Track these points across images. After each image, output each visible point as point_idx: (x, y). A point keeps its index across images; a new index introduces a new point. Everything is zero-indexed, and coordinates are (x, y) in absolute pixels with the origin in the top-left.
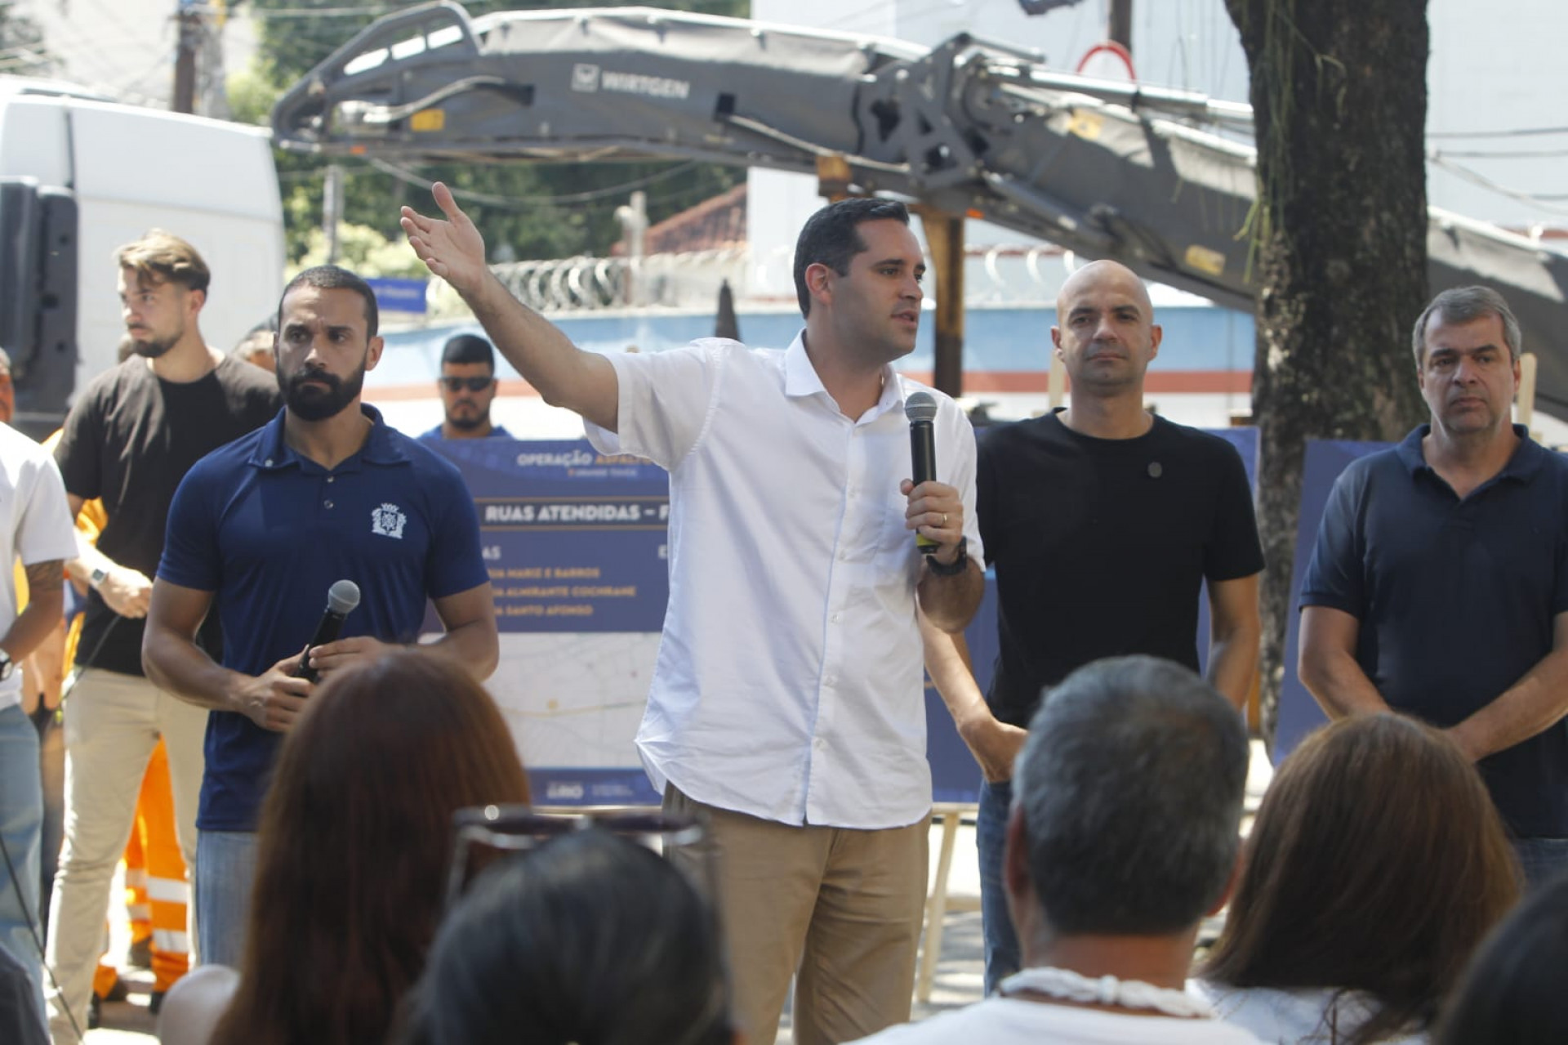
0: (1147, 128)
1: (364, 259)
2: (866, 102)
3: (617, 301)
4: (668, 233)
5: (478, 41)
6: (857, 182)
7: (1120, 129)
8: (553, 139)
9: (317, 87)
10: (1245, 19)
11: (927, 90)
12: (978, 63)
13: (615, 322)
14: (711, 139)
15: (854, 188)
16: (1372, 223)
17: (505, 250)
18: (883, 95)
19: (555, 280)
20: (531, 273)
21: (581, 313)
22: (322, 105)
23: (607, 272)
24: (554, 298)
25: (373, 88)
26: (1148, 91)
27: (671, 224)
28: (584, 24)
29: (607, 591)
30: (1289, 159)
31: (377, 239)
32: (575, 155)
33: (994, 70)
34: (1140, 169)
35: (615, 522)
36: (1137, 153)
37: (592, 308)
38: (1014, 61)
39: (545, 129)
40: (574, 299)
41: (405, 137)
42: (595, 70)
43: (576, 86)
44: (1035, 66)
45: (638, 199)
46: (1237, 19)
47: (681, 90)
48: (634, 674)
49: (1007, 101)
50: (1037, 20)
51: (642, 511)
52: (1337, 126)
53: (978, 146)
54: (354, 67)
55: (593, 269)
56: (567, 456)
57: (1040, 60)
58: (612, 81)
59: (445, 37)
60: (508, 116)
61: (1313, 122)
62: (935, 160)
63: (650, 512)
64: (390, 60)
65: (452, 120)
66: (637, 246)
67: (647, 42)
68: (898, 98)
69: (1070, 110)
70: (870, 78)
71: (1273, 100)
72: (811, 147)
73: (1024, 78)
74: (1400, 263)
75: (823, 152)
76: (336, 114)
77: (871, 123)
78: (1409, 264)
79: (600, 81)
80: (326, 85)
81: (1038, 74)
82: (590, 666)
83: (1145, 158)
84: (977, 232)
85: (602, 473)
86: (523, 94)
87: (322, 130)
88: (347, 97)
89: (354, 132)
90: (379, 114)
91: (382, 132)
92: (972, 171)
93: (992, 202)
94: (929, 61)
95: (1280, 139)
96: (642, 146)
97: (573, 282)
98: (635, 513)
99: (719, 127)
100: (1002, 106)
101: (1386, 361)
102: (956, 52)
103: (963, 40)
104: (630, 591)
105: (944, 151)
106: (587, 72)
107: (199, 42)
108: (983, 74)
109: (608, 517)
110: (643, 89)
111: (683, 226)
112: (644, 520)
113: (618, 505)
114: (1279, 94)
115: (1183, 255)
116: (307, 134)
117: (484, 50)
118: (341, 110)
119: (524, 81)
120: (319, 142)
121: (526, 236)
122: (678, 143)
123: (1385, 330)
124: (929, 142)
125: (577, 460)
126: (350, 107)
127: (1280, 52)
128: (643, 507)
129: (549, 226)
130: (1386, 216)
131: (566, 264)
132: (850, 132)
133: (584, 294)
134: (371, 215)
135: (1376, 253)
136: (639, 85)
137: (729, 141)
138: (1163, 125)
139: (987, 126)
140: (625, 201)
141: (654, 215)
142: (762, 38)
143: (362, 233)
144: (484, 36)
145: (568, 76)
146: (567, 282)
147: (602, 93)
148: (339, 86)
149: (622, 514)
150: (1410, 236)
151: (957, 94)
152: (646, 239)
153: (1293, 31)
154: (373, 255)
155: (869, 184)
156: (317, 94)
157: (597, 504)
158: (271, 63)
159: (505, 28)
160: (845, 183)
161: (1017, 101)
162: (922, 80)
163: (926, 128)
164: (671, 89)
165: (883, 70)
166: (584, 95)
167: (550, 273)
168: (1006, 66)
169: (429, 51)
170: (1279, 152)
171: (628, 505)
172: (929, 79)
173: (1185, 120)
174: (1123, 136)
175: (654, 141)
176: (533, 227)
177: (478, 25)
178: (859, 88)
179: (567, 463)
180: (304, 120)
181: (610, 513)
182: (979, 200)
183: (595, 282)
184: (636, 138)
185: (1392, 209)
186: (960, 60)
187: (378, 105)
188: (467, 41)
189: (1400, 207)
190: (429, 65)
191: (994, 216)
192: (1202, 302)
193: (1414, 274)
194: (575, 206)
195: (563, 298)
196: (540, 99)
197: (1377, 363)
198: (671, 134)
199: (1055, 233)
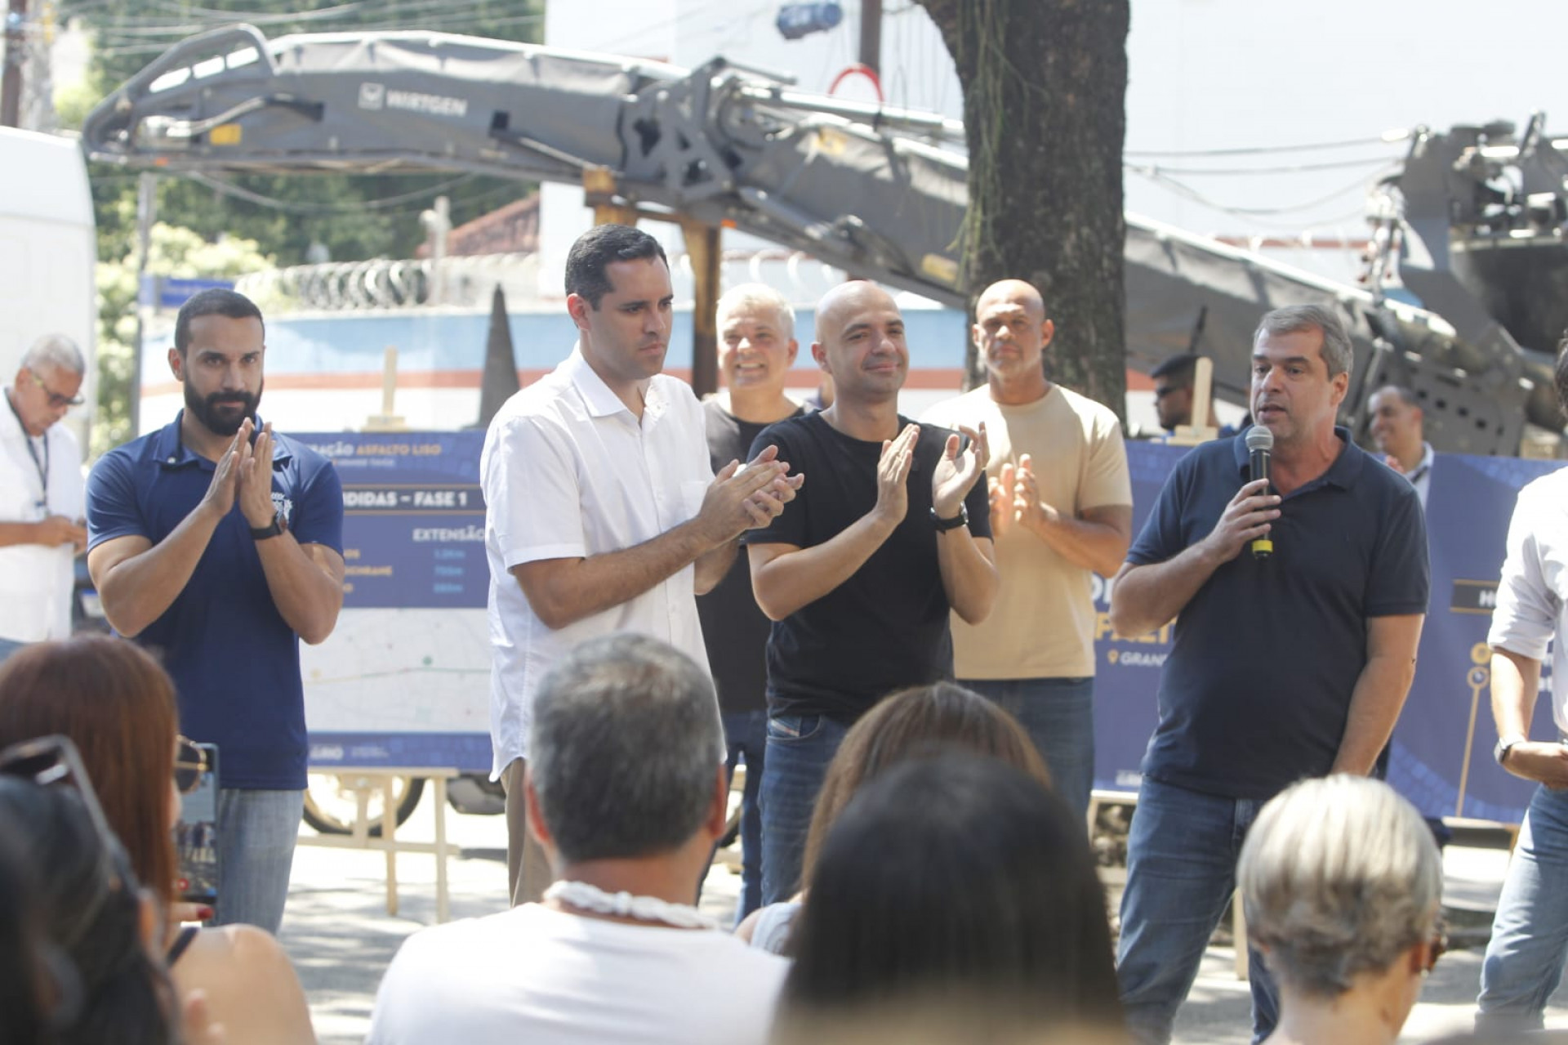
0: (887, 146)
1: (182, 259)
2: (630, 121)
3: (410, 300)
4: (471, 236)
5: (272, 61)
6: (621, 193)
7: (862, 147)
8: (341, 153)
9: (124, 103)
10: (960, 51)
11: (686, 109)
12: (733, 85)
13: (407, 321)
14: (487, 153)
15: (617, 199)
16: (1073, 236)
17: (319, 250)
18: (645, 114)
19: (353, 281)
20: (331, 274)
21: (377, 312)
22: (128, 120)
23: (401, 274)
24: (351, 298)
25: (175, 105)
26: (888, 111)
27: (470, 228)
28: (371, 48)
29: (366, 571)
30: (998, 178)
31: (195, 241)
32: (363, 167)
33: (747, 91)
34: (883, 182)
35: (374, 508)
36: (878, 169)
37: (387, 307)
38: (768, 83)
39: (333, 143)
40: (370, 298)
41: (205, 150)
42: (380, 89)
43: (362, 104)
44: (786, 88)
45: (442, 204)
46: (952, 50)
47: (459, 108)
48: (390, 646)
49: (760, 120)
50: (794, 45)
51: (398, 497)
52: (1041, 149)
53: (732, 161)
54: (160, 85)
55: (388, 271)
56: (331, 447)
57: (792, 82)
58: (396, 99)
59: (243, 57)
60: (299, 130)
61: (1020, 144)
62: (694, 175)
63: (406, 499)
64: (191, 78)
65: (249, 134)
66: (440, 248)
67: (428, 64)
68: (660, 117)
69: (818, 130)
70: (632, 98)
71: (984, 125)
72: (578, 161)
73: (775, 98)
74: (1098, 274)
75: (589, 166)
76: (141, 127)
77: (634, 140)
78: (1106, 274)
79: (385, 99)
80: (132, 101)
81: (788, 95)
82: (350, 639)
83: (886, 174)
84: (733, 240)
85: (362, 463)
86: (315, 111)
87: (129, 143)
88: (152, 113)
89: (158, 144)
90: (180, 128)
91: (184, 145)
92: (727, 185)
93: (745, 213)
94: (687, 83)
95: (990, 160)
96: (423, 160)
97: (370, 284)
98: (392, 500)
99: (494, 143)
100: (755, 125)
101: (1084, 363)
102: (713, 74)
103: (719, 64)
104: (387, 571)
105: (702, 165)
106: (372, 91)
107: (24, 58)
108: (737, 95)
109: (368, 503)
110: (423, 107)
111: (484, 231)
112: (400, 505)
113: (377, 492)
114: (990, 120)
115: (920, 263)
116: (114, 147)
117: (278, 70)
118: (145, 124)
119: (314, 98)
120: (125, 154)
121: (337, 237)
122: (457, 157)
123: (1083, 334)
124: (689, 156)
125: (339, 451)
126: (154, 122)
127: (991, 78)
128: (400, 493)
129: (360, 228)
130: (1085, 231)
131: (363, 266)
132: (614, 148)
133: (380, 294)
134: (192, 218)
135: (1076, 264)
136: (420, 103)
137: (503, 155)
138: (903, 143)
139: (742, 144)
140: (429, 204)
141: (457, 218)
142: (535, 62)
143: (182, 235)
144: (279, 57)
145: (356, 93)
146: (364, 283)
147: (386, 110)
148: (144, 103)
149: (381, 500)
150: (1107, 249)
151: (712, 113)
152: (448, 241)
153: (1003, 61)
154: (191, 256)
155: (632, 196)
156: (124, 110)
157: (357, 491)
158: (99, 75)
159: (298, 51)
160: (609, 195)
161: (771, 121)
162: (682, 100)
163: (685, 144)
164: (450, 107)
165: (646, 90)
166: (370, 113)
167: (348, 274)
168: (757, 88)
169: (227, 70)
170: (989, 172)
171: (386, 492)
172: (689, 99)
173: (925, 139)
174: (865, 154)
175: (435, 154)
176: (344, 230)
177: (273, 46)
178: (623, 107)
179: (331, 454)
180: (112, 134)
181: (370, 499)
182: (732, 211)
183: (390, 284)
184: (417, 152)
185: (1091, 224)
186: (717, 82)
187: (179, 120)
188: (262, 60)
189: (1098, 223)
190: (226, 83)
191: (746, 226)
192: (936, 305)
193: (1111, 285)
194: (383, 210)
195: (359, 296)
196: (329, 115)
197: (1076, 364)
198: (450, 149)
199: (803, 242)
